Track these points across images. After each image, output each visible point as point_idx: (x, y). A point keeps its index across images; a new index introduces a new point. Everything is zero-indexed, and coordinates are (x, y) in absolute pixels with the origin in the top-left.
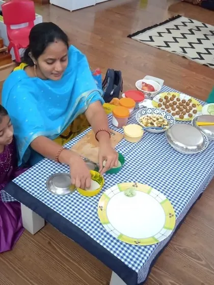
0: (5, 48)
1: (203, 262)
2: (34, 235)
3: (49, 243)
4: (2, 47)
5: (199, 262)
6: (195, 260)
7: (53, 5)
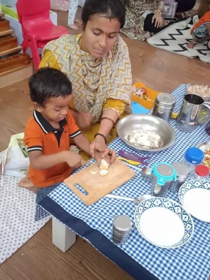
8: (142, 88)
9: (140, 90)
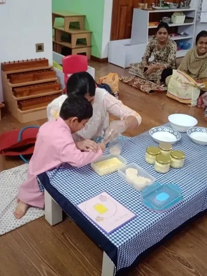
0: (61, 90)
1: (193, 270)
2: (53, 226)
3: (63, 234)
4: (59, 89)
5: (190, 269)
6: (186, 267)
7: (110, 63)
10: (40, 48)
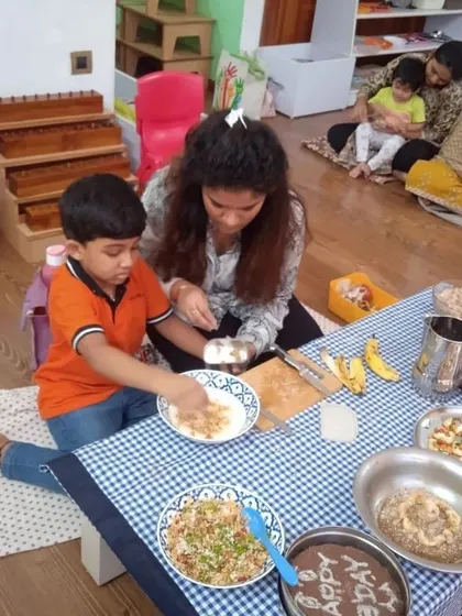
2: (101, 587)
3: (127, 614)
8: (363, 286)
9: (358, 289)
10: (82, 63)
